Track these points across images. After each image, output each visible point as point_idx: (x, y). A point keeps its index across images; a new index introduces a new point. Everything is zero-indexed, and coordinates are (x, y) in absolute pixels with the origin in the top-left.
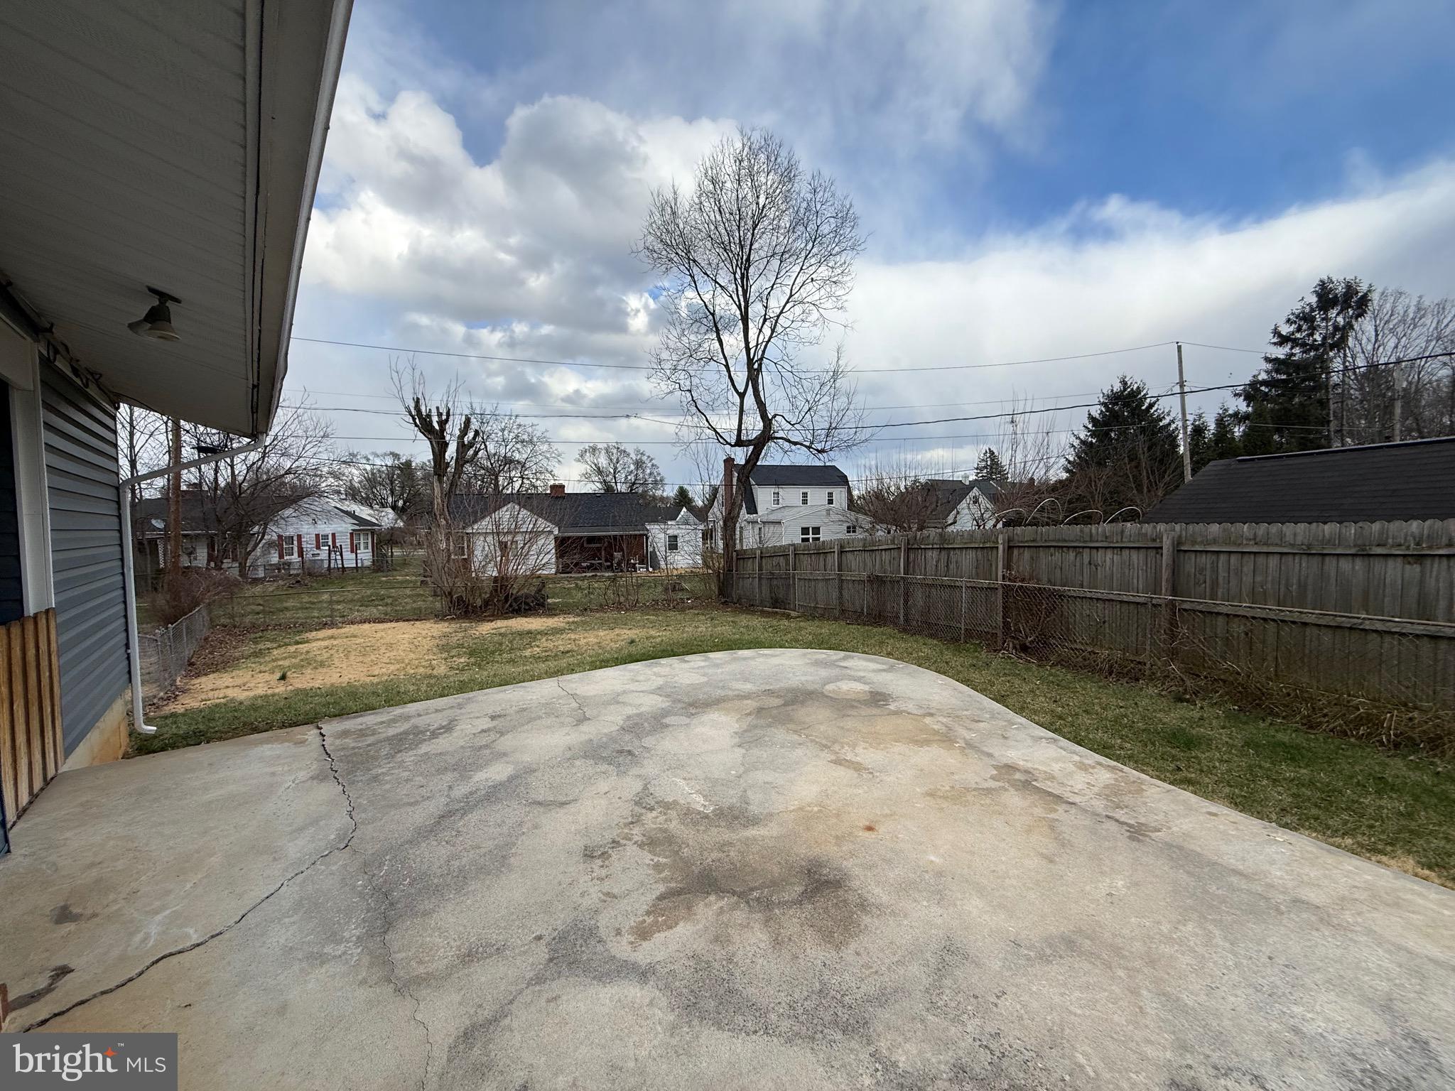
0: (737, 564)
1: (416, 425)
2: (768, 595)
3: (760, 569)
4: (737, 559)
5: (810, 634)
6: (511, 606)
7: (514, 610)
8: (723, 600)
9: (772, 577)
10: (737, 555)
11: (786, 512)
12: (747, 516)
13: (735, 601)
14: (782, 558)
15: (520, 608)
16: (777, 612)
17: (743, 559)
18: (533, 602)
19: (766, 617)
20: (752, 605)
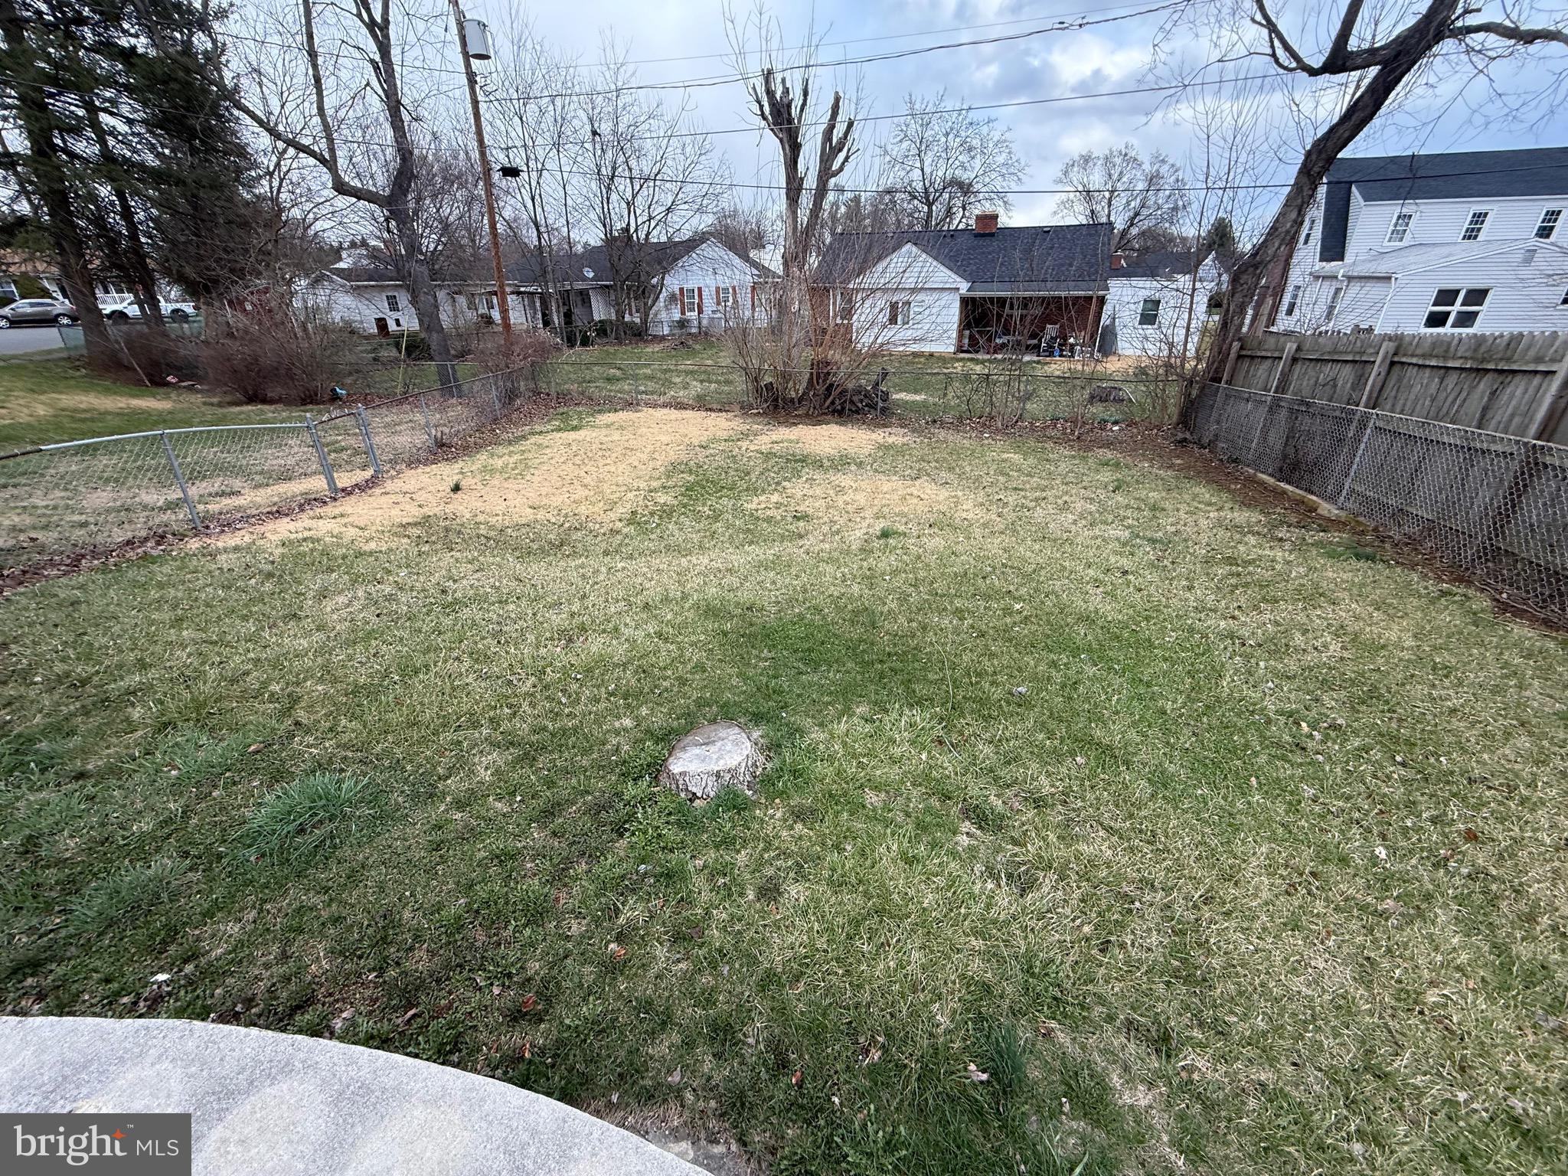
0: (1234, 370)
1: (764, 118)
2: (1279, 447)
3: (1282, 387)
4: (1240, 357)
5: (1340, 631)
6: (833, 403)
7: (834, 411)
8: (1180, 436)
9: (1303, 407)
10: (1242, 348)
11: (1412, 257)
12: (1319, 266)
13: (1205, 441)
14: (1348, 368)
15: (843, 408)
16: (1284, 492)
17: (1252, 357)
18: (861, 401)
19: (1246, 504)
20: (1235, 461)
